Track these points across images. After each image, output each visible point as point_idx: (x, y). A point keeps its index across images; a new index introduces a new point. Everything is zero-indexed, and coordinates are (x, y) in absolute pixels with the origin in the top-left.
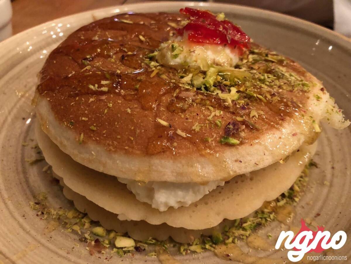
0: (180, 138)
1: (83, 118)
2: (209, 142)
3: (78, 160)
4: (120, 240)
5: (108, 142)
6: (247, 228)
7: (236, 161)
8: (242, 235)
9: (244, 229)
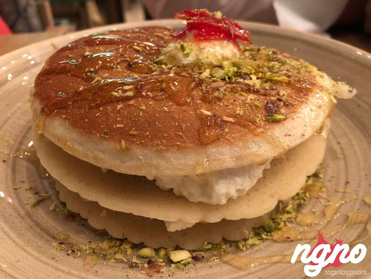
0: (228, 124)
1: (118, 126)
2: (257, 123)
3: (123, 169)
4: (175, 254)
5: (156, 142)
6: (291, 211)
7: (286, 135)
8: (289, 218)
9: (288, 212)
